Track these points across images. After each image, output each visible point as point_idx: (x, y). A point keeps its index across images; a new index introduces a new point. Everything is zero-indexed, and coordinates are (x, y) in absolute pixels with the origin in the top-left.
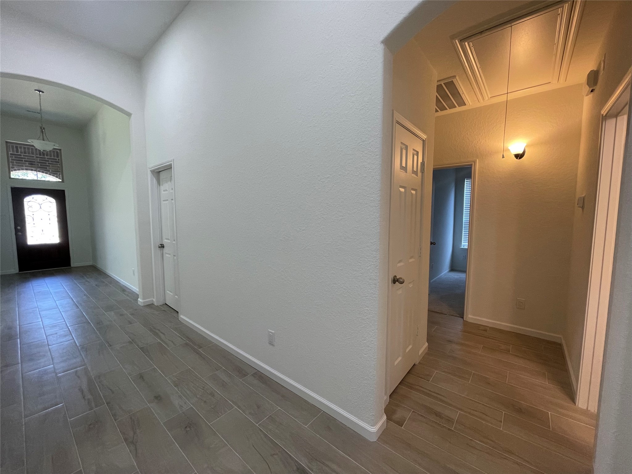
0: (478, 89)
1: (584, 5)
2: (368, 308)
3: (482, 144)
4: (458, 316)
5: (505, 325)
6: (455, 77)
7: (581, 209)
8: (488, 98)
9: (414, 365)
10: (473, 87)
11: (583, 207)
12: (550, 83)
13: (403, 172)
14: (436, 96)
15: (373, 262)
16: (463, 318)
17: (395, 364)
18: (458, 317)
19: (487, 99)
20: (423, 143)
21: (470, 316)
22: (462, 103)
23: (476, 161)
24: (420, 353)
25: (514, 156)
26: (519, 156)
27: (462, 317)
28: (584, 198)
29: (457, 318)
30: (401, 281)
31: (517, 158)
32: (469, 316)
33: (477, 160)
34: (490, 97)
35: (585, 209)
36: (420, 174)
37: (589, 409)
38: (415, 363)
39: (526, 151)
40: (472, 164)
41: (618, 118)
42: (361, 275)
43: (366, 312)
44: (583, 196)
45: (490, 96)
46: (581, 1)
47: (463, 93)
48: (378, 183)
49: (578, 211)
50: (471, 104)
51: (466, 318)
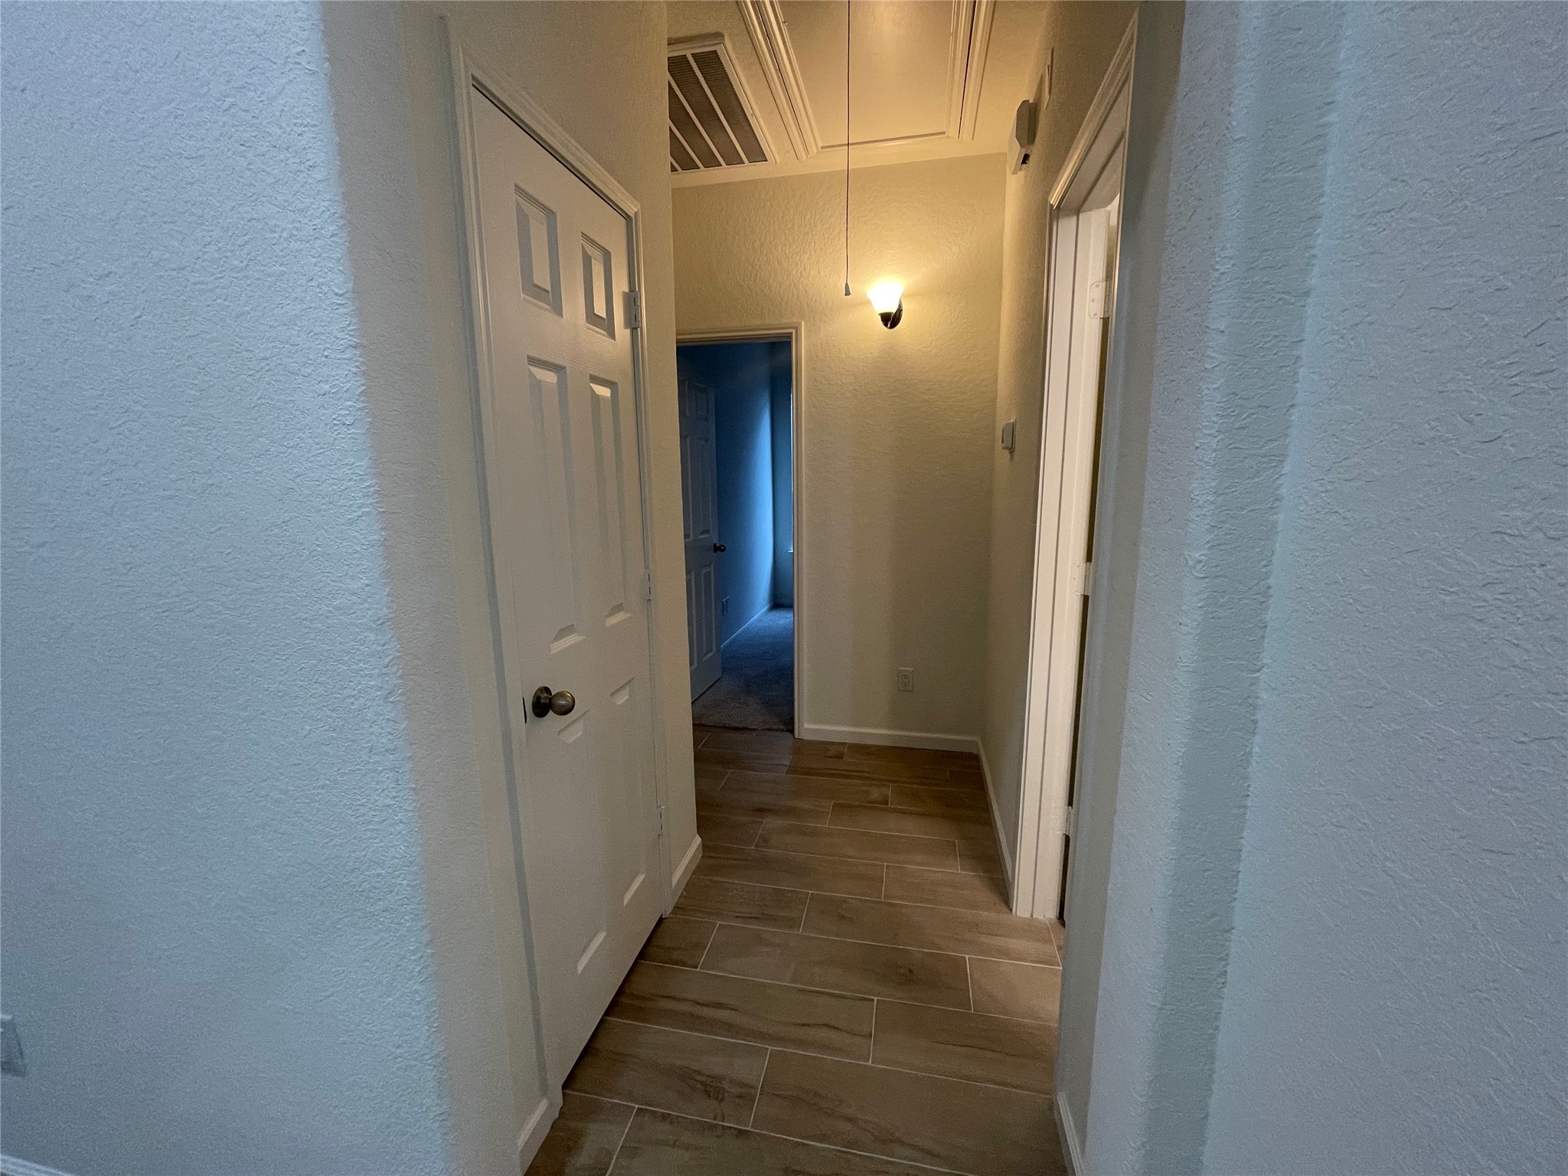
0: (791, 112)
1: (994, 7)
2: (383, 868)
3: (811, 279)
4: (782, 727)
5: (877, 733)
6: (718, 36)
7: (1007, 452)
8: (817, 148)
9: (661, 920)
10: (774, 91)
11: (1011, 450)
12: (944, 133)
13: (546, 310)
14: (669, 84)
15: (371, 676)
16: (792, 731)
17: (580, 968)
18: (783, 730)
19: (815, 151)
20: (627, 226)
21: (809, 726)
22: (757, 154)
23: (800, 323)
24: (674, 883)
25: (880, 317)
26: (891, 320)
27: (791, 728)
28: (1013, 425)
29: (778, 734)
30: (563, 706)
31: (886, 325)
32: (806, 726)
33: (803, 322)
34: (823, 148)
35: (1016, 453)
36: (622, 332)
37: (1034, 917)
38: (662, 915)
39: (904, 308)
40: (791, 333)
41: (1081, 216)
42: (335, 735)
43: (377, 885)
44: (1012, 421)
45: (820, 144)
46: (987, 2)
47: (753, 114)
48: (342, 310)
49: (1002, 457)
50: (778, 161)
51: (799, 733)
